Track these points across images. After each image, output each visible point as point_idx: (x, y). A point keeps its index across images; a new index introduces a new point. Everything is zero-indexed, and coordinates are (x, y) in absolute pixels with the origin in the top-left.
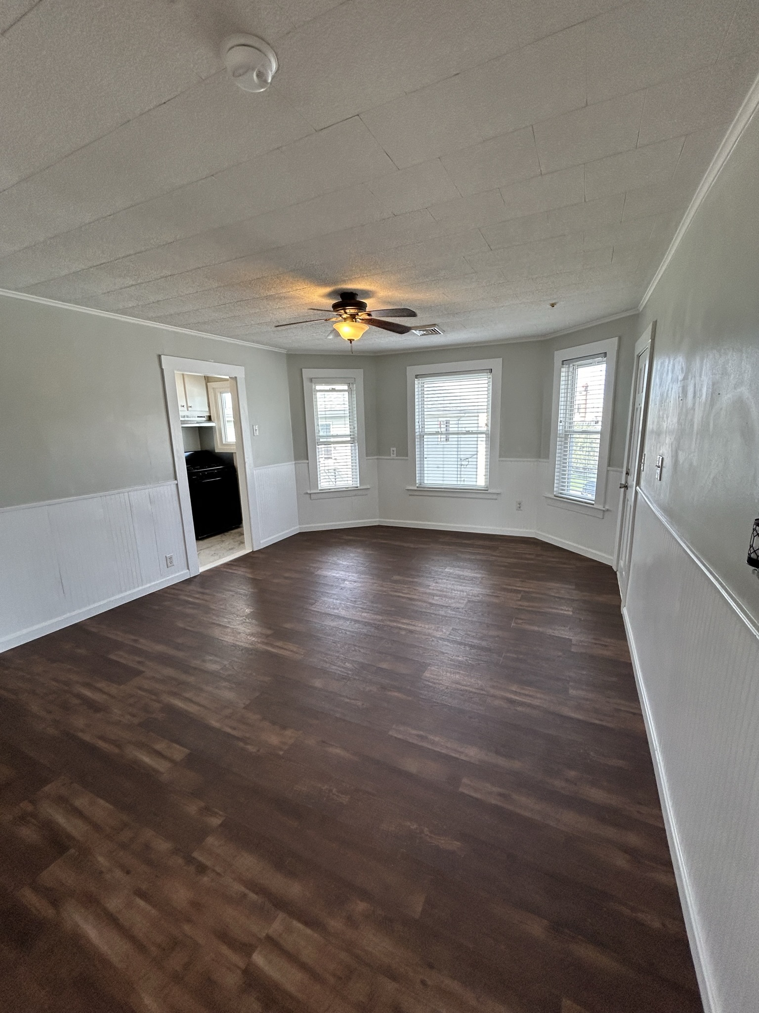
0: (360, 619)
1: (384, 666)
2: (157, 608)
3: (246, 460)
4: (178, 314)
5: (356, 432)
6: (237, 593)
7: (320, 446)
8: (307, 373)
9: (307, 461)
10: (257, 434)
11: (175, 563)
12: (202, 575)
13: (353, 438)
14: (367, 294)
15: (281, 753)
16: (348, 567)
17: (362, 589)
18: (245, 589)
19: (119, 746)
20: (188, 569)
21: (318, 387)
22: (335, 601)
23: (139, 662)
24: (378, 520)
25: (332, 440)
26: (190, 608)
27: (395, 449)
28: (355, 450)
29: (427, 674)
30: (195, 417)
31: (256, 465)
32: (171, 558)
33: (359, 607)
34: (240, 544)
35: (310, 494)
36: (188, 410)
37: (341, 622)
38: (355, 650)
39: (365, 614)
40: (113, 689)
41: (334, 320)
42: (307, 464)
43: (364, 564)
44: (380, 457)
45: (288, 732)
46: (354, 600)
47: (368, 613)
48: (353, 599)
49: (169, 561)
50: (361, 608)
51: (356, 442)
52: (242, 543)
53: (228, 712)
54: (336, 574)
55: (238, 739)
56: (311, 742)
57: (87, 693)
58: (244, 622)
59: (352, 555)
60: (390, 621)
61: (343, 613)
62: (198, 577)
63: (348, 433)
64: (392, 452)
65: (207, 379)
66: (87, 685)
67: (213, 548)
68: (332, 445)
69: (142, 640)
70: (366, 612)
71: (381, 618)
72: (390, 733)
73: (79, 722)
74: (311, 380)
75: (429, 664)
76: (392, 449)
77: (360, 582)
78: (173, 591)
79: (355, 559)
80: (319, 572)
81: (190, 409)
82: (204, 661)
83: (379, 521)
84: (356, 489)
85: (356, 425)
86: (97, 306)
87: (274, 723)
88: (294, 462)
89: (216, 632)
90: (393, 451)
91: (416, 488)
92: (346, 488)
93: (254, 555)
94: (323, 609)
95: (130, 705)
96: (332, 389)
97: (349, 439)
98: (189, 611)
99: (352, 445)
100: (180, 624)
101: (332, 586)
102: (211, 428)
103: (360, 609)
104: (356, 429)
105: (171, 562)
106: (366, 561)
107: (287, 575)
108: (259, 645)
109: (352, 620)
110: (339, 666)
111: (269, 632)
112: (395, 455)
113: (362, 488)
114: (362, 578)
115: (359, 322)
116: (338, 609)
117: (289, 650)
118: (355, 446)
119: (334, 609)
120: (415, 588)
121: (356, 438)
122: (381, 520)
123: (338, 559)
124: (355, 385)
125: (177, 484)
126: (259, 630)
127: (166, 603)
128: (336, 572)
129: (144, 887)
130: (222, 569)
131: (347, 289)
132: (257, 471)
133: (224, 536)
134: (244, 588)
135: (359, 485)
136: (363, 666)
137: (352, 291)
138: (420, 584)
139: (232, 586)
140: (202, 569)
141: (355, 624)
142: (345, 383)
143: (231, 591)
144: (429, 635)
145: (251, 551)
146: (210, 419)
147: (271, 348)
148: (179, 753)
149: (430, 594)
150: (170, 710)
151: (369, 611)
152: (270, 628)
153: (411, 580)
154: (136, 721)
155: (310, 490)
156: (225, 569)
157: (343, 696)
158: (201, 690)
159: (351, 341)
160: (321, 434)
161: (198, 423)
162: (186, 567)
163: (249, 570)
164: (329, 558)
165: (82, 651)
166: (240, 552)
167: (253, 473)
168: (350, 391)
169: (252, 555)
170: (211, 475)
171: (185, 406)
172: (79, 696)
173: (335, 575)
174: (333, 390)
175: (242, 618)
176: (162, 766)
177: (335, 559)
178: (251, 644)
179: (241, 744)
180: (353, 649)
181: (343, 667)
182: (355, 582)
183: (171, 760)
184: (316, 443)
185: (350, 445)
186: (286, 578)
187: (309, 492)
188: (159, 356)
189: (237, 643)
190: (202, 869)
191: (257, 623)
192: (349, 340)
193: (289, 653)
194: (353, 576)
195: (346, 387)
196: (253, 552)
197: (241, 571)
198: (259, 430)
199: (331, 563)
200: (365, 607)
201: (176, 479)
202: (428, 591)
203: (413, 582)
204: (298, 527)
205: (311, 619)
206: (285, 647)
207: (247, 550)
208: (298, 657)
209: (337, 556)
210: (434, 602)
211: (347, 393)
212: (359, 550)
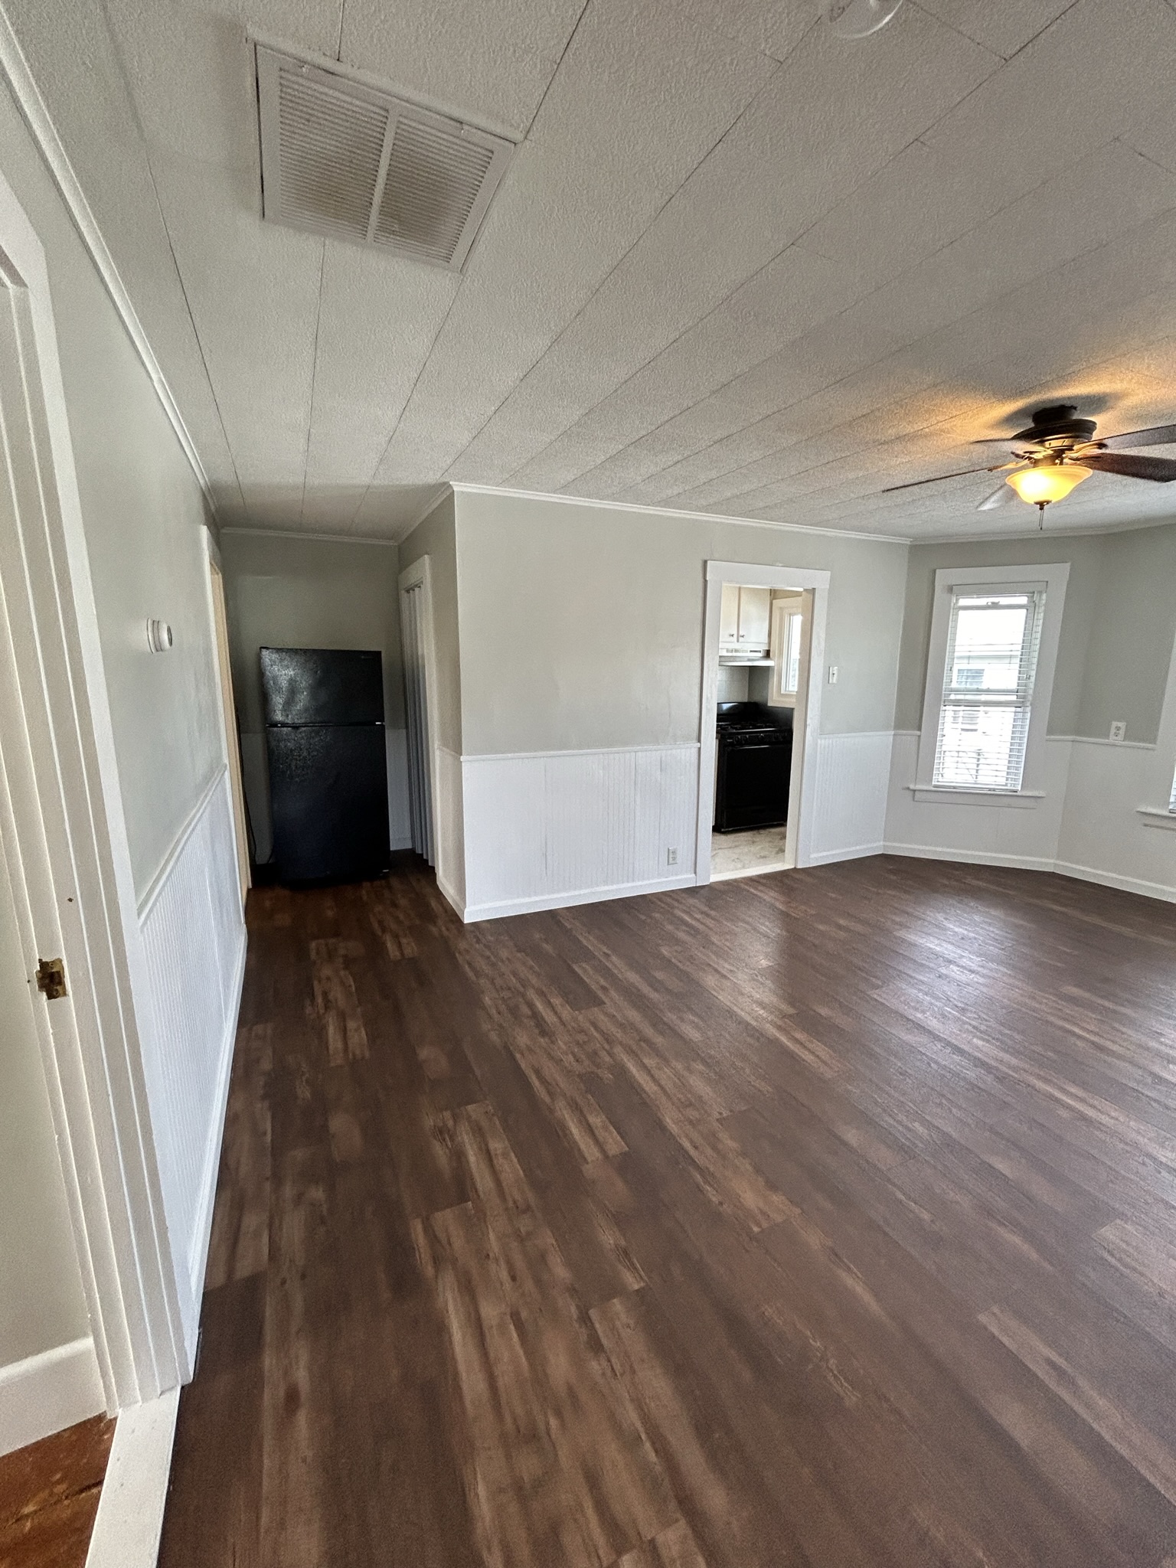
0: (966, 1048)
1: (1002, 1166)
2: (643, 917)
3: (809, 721)
4: (737, 497)
5: (1032, 686)
6: (755, 929)
7: (947, 708)
8: (943, 577)
9: (918, 733)
10: (835, 681)
11: (679, 860)
12: (710, 887)
13: (1024, 697)
14: (1098, 402)
15: (756, 1229)
16: (963, 939)
17: (985, 990)
18: (770, 928)
19: (550, 1094)
20: (695, 873)
21: (963, 602)
22: (920, 995)
23: (604, 988)
24: (1052, 861)
25: (984, 698)
26: (684, 931)
27: (1122, 725)
28: (1023, 719)
29: (1108, 1233)
30: (746, 651)
31: (822, 732)
32: (674, 852)
33: (970, 1024)
34: (777, 853)
35: (914, 791)
36: (738, 641)
37: (923, 1039)
38: (940, 1104)
39: (980, 1043)
40: (566, 1012)
41: (1010, 466)
42: (914, 739)
43: (1001, 943)
44: (1079, 738)
45: (777, 1199)
46: (963, 1006)
47: (988, 1041)
48: (960, 1005)
49: (671, 856)
50: (974, 1027)
51: (1028, 704)
52: (782, 851)
53: (692, 1114)
54: (937, 945)
55: (698, 1167)
56: (814, 1239)
57: (540, 1006)
58: (754, 980)
59: (977, 918)
60: (1039, 1077)
61: (934, 1024)
62: (707, 889)
63: (1014, 686)
64: (1113, 730)
65: (774, 594)
66: (541, 994)
67: (737, 850)
68: (982, 708)
69: (614, 958)
70: (983, 1040)
71: (1014, 1061)
72: (983, 1318)
73: (522, 1039)
74: (950, 589)
75: (1123, 1216)
76: (1115, 724)
77: (983, 976)
78: (669, 900)
79: (982, 928)
80: (902, 934)
81: (741, 639)
82: (682, 1020)
83: (1055, 865)
84: (1013, 795)
85: (1033, 673)
86: (637, 499)
87: (758, 1170)
88: (893, 732)
89: (710, 981)
90: (1118, 728)
91: (1165, 813)
92: (990, 790)
93: (797, 876)
94: (893, 1003)
95: (578, 1043)
96: (993, 603)
97: (1014, 698)
98: (682, 935)
99: (1019, 710)
100: (665, 951)
101: (922, 965)
102: (767, 668)
103: (970, 1028)
104: (1033, 679)
105: (674, 859)
106: (1006, 938)
107: (842, 922)
108: (768, 1025)
109: (949, 1044)
110: (897, 1121)
111: (791, 1011)
112: (1121, 737)
113: (1024, 793)
114: (991, 970)
115: (1067, 464)
116: (923, 1012)
117: (814, 1054)
118: (1024, 712)
119: (916, 1009)
120: (1116, 1025)
121: (1030, 698)
122: (1058, 862)
123: (946, 919)
124: (1044, 596)
125: (700, 749)
126: (774, 999)
127: (657, 915)
128: (937, 942)
129: (524, 1314)
130: (742, 885)
131: (1052, 401)
132: (823, 741)
133: (757, 835)
134: (767, 923)
135: (1020, 789)
136: (949, 1143)
137: (1062, 403)
138: (1131, 1022)
139: (750, 916)
140: (715, 878)
141: (954, 1053)
142: (1022, 593)
143: (748, 923)
144: (1136, 1145)
145: (793, 867)
146: (768, 655)
147: (882, 538)
148: (615, 1145)
149: (1158, 1054)
150: (620, 1071)
151: (990, 1039)
152: (792, 1004)
153: (1111, 1006)
154: (577, 1068)
155: (916, 784)
156: (746, 887)
157: (894, 1185)
158: (666, 1061)
159: (1041, 505)
160: (954, 685)
161: (749, 660)
162: (693, 871)
163: (782, 899)
164: (928, 913)
165: (548, 948)
166: (775, 865)
167: (817, 744)
168: (1031, 608)
169: (791, 873)
170: (756, 740)
171: (735, 636)
172: (531, 1005)
173: (931, 946)
174: (995, 606)
175: (752, 972)
176: (590, 1151)
177: (940, 917)
178: (756, 1019)
179: (698, 1178)
180: (938, 1101)
181: (907, 1128)
182: (972, 972)
183: (603, 1151)
184: (940, 701)
185: (1013, 709)
186: (840, 927)
187: (912, 787)
188: (705, 562)
189: (735, 1009)
190: (596, 1346)
191: (773, 987)
192: (1037, 503)
193: (812, 1058)
194: (972, 961)
195: (1023, 600)
196: (795, 870)
197: (770, 896)
198: (838, 676)
199: (930, 923)
200: (983, 1028)
201: (699, 741)
202: (1153, 1044)
203: (1114, 1012)
204: (882, 843)
205: (869, 1015)
206: (807, 1044)
207: (787, 866)
208: (829, 1074)
209: (946, 913)
210: (1165, 1075)
211: (1025, 610)
212: (993, 912)
